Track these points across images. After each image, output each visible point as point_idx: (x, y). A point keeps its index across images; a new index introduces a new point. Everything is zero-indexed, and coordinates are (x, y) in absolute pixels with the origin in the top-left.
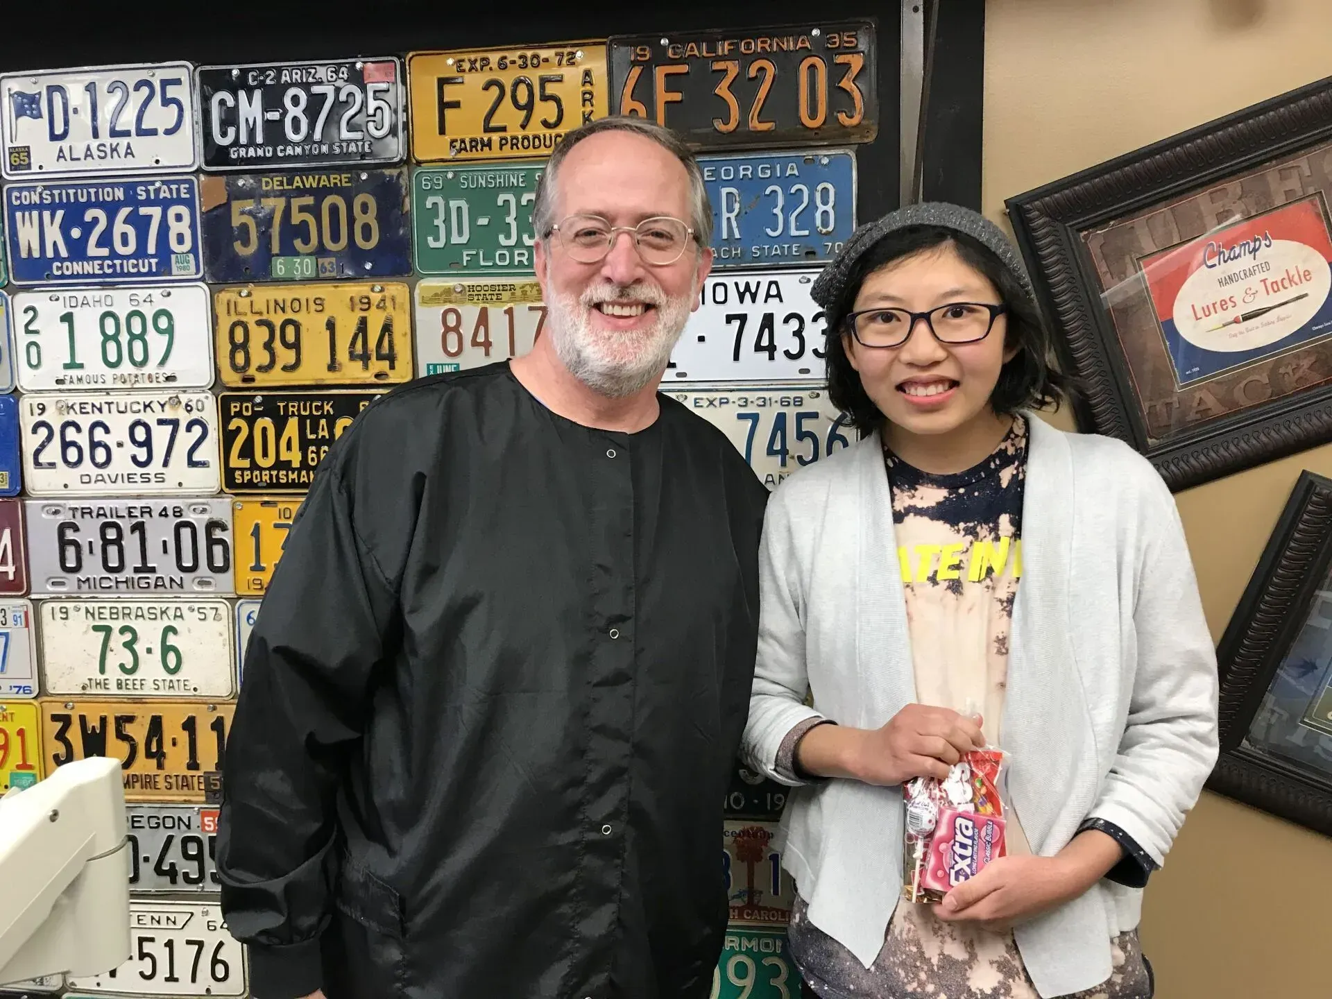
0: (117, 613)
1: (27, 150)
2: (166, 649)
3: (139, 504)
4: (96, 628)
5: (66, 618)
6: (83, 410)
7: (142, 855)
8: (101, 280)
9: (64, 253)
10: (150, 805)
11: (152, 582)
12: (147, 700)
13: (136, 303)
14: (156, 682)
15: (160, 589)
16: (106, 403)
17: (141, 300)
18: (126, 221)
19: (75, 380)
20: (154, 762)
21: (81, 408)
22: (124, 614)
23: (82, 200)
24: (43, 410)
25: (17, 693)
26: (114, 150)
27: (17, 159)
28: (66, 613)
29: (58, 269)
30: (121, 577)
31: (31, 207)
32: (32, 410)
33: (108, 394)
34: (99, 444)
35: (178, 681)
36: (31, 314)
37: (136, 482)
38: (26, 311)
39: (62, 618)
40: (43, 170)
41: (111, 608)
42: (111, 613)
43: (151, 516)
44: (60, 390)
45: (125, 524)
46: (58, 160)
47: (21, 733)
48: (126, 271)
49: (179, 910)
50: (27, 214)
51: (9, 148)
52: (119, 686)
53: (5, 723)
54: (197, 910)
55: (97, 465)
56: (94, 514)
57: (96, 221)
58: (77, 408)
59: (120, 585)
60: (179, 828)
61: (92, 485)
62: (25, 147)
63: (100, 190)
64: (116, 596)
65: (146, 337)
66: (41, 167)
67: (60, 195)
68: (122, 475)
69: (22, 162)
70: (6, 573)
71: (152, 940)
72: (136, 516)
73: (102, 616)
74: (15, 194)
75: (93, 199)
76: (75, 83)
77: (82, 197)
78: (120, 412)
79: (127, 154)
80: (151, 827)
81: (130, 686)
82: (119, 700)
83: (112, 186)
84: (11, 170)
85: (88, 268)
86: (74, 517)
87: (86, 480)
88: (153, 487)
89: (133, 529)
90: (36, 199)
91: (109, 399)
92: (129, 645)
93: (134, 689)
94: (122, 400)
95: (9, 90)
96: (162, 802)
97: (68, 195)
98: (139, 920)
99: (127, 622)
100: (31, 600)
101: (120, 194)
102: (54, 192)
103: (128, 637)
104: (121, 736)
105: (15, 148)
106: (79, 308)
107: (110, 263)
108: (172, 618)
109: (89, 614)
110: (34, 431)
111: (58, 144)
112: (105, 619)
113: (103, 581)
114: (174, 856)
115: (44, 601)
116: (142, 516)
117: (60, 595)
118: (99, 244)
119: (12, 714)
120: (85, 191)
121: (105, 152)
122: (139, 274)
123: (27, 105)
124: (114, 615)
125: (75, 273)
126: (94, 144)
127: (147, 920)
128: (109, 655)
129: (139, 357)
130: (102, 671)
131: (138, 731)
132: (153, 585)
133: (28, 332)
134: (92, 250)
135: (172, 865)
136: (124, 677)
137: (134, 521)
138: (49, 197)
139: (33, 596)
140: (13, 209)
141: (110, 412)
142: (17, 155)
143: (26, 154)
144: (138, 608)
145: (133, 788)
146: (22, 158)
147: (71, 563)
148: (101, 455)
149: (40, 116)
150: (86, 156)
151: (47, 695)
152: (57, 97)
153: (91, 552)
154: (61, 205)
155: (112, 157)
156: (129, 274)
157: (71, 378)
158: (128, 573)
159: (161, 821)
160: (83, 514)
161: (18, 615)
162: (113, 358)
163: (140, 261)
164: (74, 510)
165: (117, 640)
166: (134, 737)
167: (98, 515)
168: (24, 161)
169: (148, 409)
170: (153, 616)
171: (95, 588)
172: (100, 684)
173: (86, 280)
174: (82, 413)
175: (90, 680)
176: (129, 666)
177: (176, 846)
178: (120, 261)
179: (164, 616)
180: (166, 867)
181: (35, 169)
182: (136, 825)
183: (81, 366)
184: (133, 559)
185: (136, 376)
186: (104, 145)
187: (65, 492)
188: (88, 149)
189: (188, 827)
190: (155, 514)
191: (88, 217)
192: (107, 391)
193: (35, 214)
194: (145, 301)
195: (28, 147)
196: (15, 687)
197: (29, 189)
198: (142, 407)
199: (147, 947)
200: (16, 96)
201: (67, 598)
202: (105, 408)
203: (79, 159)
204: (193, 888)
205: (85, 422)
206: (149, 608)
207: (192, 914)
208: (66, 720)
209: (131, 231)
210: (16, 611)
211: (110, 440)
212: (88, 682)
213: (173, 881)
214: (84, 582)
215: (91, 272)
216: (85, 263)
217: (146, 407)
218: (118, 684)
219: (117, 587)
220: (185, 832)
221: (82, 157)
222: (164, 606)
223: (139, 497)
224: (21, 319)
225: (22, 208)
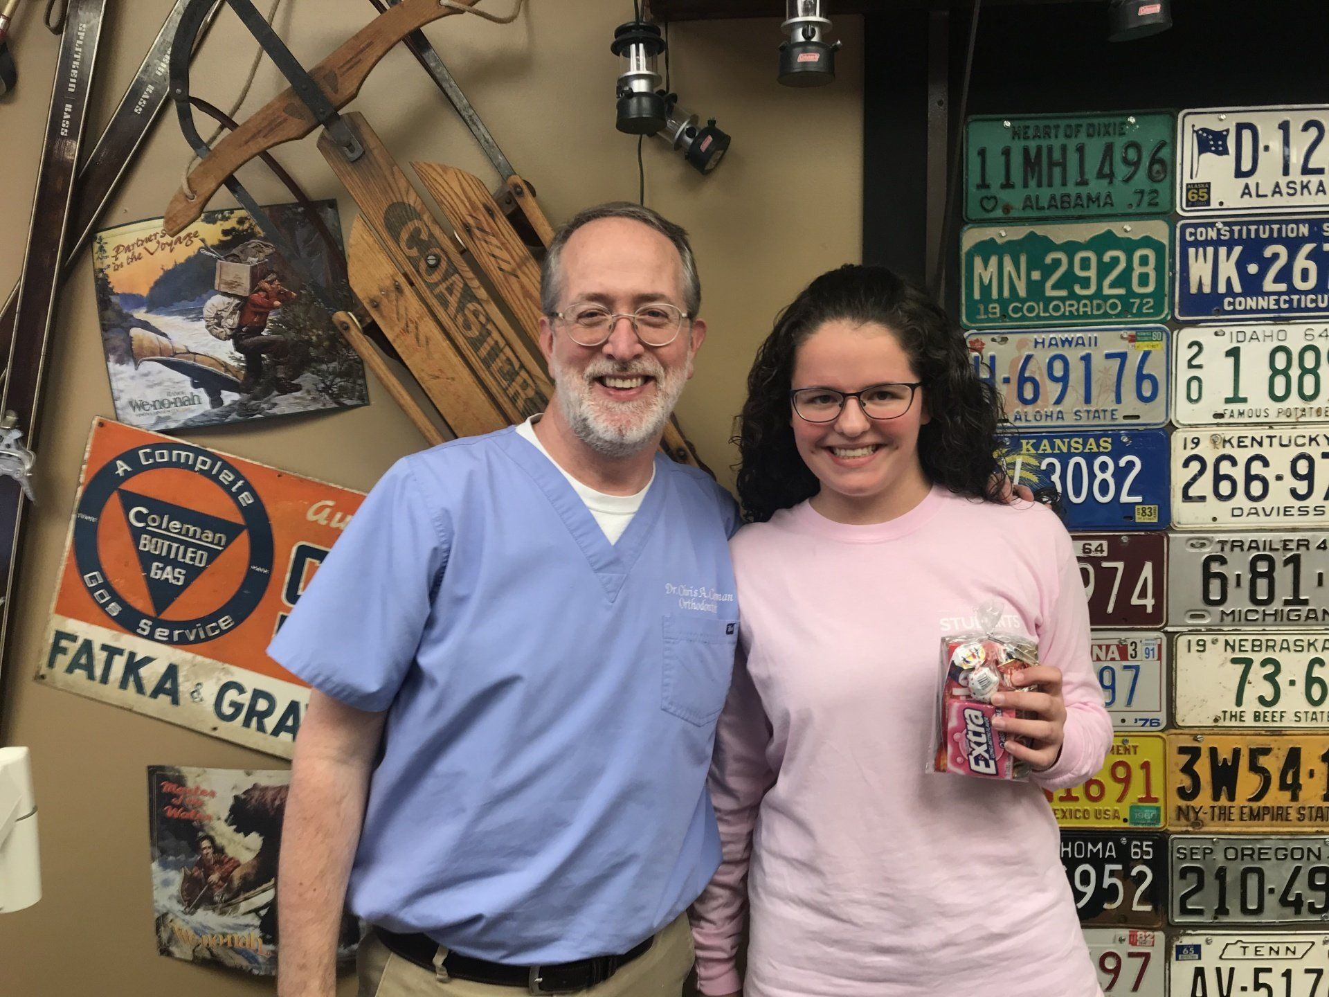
0: (1260, 646)
1: (1207, 186)
2: (1310, 681)
3: (1296, 536)
4: (1234, 661)
5: (1204, 651)
6: (1241, 444)
7: (1268, 887)
8: (1276, 315)
9: (1237, 288)
10: (1279, 837)
11: (1304, 615)
12: (1287, 732)
13: (1311, 338)
14: (1298, 714)
15: (1309, 621)
16: (1268, 437)
17: (1316, 334)
18: (1308, 257)
19: (1236, 413)
20: (1288, 794)
21: (1239, 442)
22: (1268, 646)
23: (1263, 236)
24: (1197, 444)
25: (1143, 726)
26: (1305, 187)
27: (1196, 196)
28: (1204, 645)
29: (1230, 303)
30: (1270, 609)
31: (1206, 243)
32: (1185, 445)
33: (1271, 427)
34: (1257, 477)
35: (1322, 712)
36: (1195, 349)
37: (1292, 515)
38: (1190, 346)
39: (1198, 651)
40: (1223, 207)
41: (1254, 640)
42: (1254, 646)
43: (1308, 549)
44: (1218, 425)
45: (1279, 558)
46: (1242, 197)
47: (1146, 766)
48: (1303, 306)
49: (1299, 940)
50: (1201, 250)
51: (1187, 185)
52: (1257, 717)
53: (1127, 755)
54: (1318, 940)
55: (1252, 498)
56: (1246, 547)
57: (1276, 256)
58: (1235, 442)
59: (1267, 618)
60: (1308, 859)
61: (1243, 518)
62: (1205, 184)
63: (1284, 226)
64: (1261, 628)
65: (1318, 371)
66: (1221, 204)
67: (1240, 231)
68: (1279, 508)
69: (1200, 199)
70: (1145, 606)
71: (1269, 970)
72: (1291, 549)
73: (1243, 649)
74: (1189, 230)
75: (1275, 235)
76: (1267, 121)
77: (1264, 233)
78: (1282, 445)
79: (1318, 191)
80: (1277, 859)
81: (1269, 718)
82: (1257, 732)
83: (1297, 222)
84: (1187, 206)
85: (1263, 303)
86: (1222, 550)
87: (1236, 513)
88: (1311, 520)
89: (1286, 562)
90: (1212, 234)
91: (1271, 433)
92: (1270, 678)
93: (1273, 721)
94: (1286, 433)
95: (1193, 126)
96: (1291, 833)
97: (1249, 231)
98: (1256, 951)
99: (1270, 655)
100: (1166, 633)
101: (1304, 230)
102: (1234, 228)
103: (1270, 669)
104: (1254, 768)
105: (1194, 184)
106: (1246, 342)
107: (1286, 298)
108: (1320, 649)
109: (1228, 647)
110: (1186, 464)
111: (1243, 181)
112: (1247, 651)
113: (1248, 613)
114: (1300, 887)
115: (1182, 633)
116: (1298, 549)
117: (1199, 628)
118: (1277, 280)
119: (1135, 747)
120: (1267, 227)
121: (1295, 189)
122: (1317, 309)
123: (1211, 142)
124: (1256, 647)
125: (1248, 308)
126: (1283, 181)
127: (1265, 951)
128: (1247, 686)
129: (1309, 389)
130: (1239, 702)
131: (1273, 764)
132: (1303, 618)
133: (1190, 366)
134: (1269, 285)
135: (1299, 896)
136: (1263, 709)
137: (1289, 554)
138: (1228, 234)
139: (1169, 629)
140: (1185, 245)
141: (1271, 445)
142: (1195, 191)
143: (1206, 190)
144: (1283, 640)
145: (1263, 820)
146: (1201, 194)
147: (1215, 597)
148: (1256, 488)
149: (1225, 152)
150: (1274, 192)
151: (1176, 729)
152: (1247, 135)
153: (1238, 584)
154: (1239, 242)
155: (1302, 194)
156: (1307, 309)
157: (1232, 412)
158: (1277, 605)
159: (1289, 853)
160: (1233, 547)
161: (1151, 647)
162: (1280, 391)
163: (1320, 297)
164: (1223, 543)
165: (1257, 673)
166: (1269, 769)
167: (1250, 548)
168: (1203, 197)
169: (1314, 443)
170: (1300, 649)
171: (1240, 620)
172: (1235, 716)
173: (1258, 315)
174: (1239, 446)
175: (1225, 712)
176: (1269, 698)
177: (1303, 878)
178: (1297, 297)
179: (1312, 648)
180: (1291, 898)
181: (1214, 204)
182: (1262, 857)
183: (1245, 400)
184: (1284, 591)
185: (1304, 410)
186: (1294, 183)
187: (1213, 526)
188: (1277, 185)
189: (1319, 857)
190: (1313, 546)
191: (1268, 252)
192: (1271, 425)
193: (1210, 250)
194: (1320, 336)
195: (1209, 184)
196: (1140, 720)
197: (1205, 225)
198: (1306, 441)
199: (1263, 978)
200: (1200, 132)
201: (1207, 630)
202: (1266, 442)
203: (1266, 196)
204: (1317, 918)
205: (1242, 456)
206: (1296, 641)
207: (1313, 943)
208: (1194, 753)
209: (1312, 267)
210: (1149, 644)
211: (1269, 474)
212: (1222, 715)
213: (1298, 912)
214: (1228, 615)
215: (1266, 307)
216: (1260, 298)
217: (1311, 440)
218: (1255, 716)
219: (1264, 620)
220: (1314, 863)
221: (1270, 194)
222: (1312, 638)
223: (1294, 530)
224: (1184, 354)
225: (1196, 244)
